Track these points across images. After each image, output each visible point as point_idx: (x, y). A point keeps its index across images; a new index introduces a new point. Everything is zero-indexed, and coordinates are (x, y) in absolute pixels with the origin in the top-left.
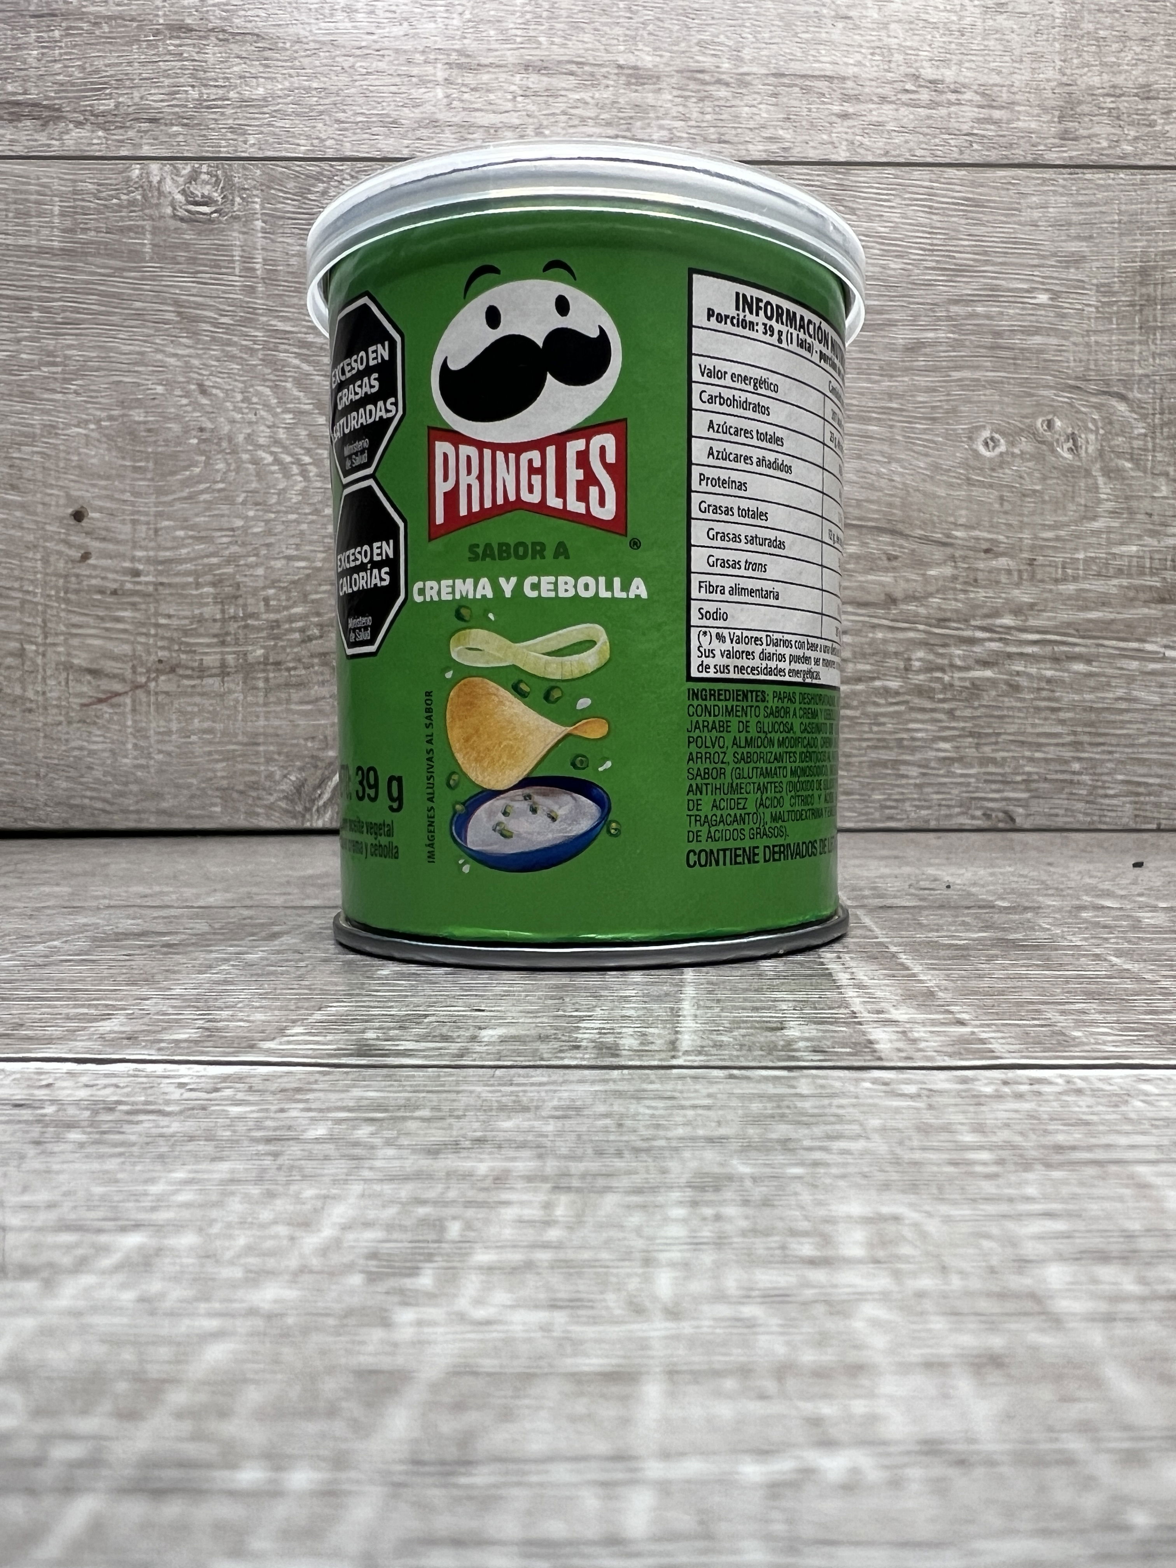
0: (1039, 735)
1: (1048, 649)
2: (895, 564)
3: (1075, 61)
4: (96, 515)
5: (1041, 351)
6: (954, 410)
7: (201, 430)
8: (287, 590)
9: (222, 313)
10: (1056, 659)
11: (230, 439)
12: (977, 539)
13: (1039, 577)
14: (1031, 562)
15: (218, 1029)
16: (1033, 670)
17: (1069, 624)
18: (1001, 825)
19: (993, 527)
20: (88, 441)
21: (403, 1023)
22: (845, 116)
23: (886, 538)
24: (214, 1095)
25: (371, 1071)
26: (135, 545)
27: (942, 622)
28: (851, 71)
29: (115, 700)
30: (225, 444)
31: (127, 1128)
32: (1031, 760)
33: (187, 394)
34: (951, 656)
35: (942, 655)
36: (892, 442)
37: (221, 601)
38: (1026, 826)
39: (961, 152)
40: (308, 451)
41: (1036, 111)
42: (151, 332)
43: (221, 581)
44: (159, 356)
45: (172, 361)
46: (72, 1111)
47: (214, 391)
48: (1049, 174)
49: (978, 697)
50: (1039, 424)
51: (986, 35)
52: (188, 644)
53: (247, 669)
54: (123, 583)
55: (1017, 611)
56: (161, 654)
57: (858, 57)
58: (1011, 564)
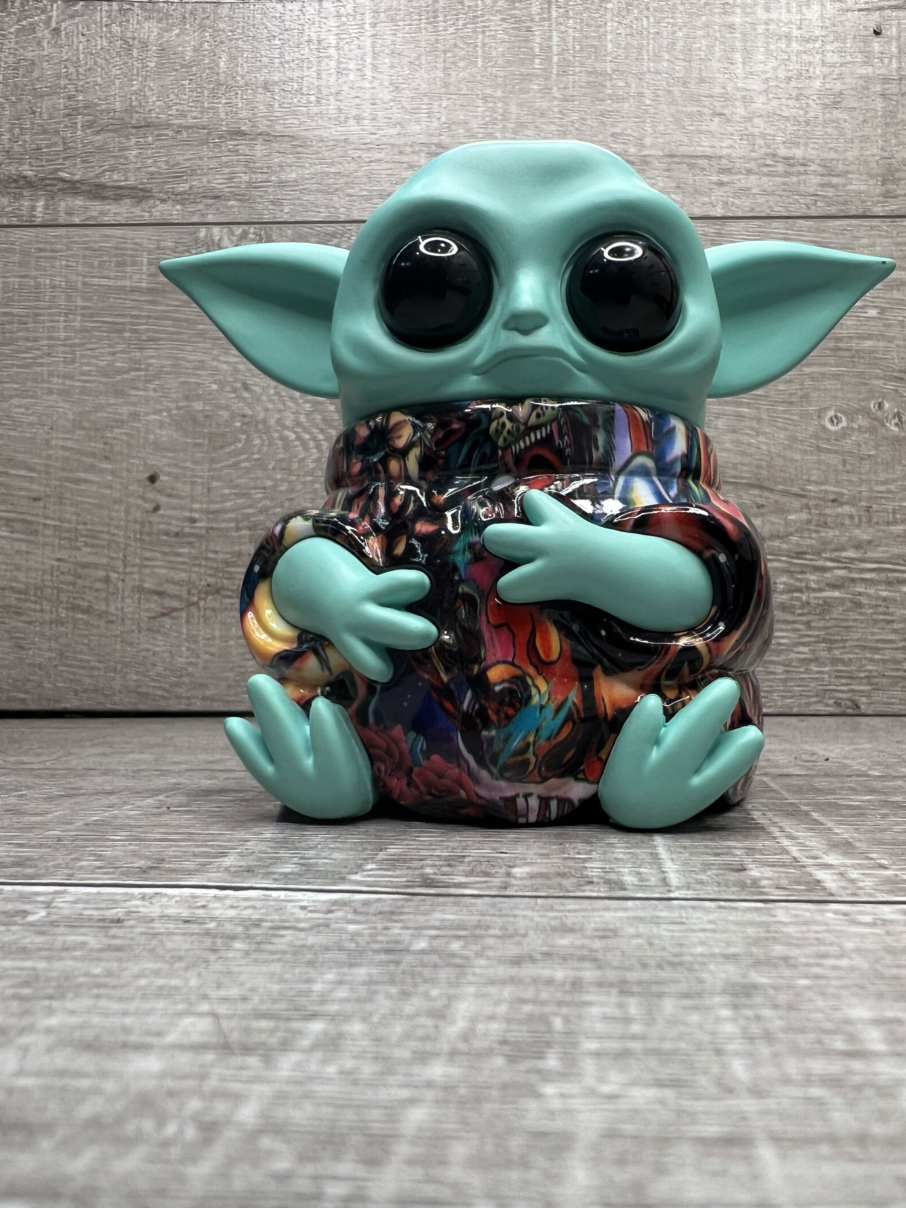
0: (878, 641)
1: (883, 576)
2: (762, 511)
3: (893, 141)
4: (166, 478)
5: (872, 352)
6: (806, 396)
7: (244, 416)
10: (889, 583)
11: (264, 421)
12: (826, 492)
13: (875, 520)
14: (868, 509)
15: (311, 865)
16: (871, 591)
17: (899, 556)
18: (850, 711)
19: (838, 483)
20: (161, 425)
21: (450, 862)
22: (721, 184)
23: (756, 492)
24: (330, 916)
25: (441, 899)
26: (193, 499)
27: (800, 555)
28: (725, 152)
29: (175, 614)
30: (260, 426)
31: (274, 940)
32: (872, 660)
33: (235, 390)
34: (808, 580)
35: (800, 580)
36: (759, 420)
38: (870, 712)
39: (809, 208)
40: (322, 431)
41: (864, 177)
42: (209, 346)
43: (255, 526)
44: (215, 363)
45: (225, 366)
46: (228, 927)
47: (254, 388)
48: (876, 222)
49: (829, 612)
50: (872, 406)
51: (825, 124)
52: (229, 573)
54: (183, 527)
55: (858, 547)
56: (211, 580)
57: (730, 142)
58: (854, 511)
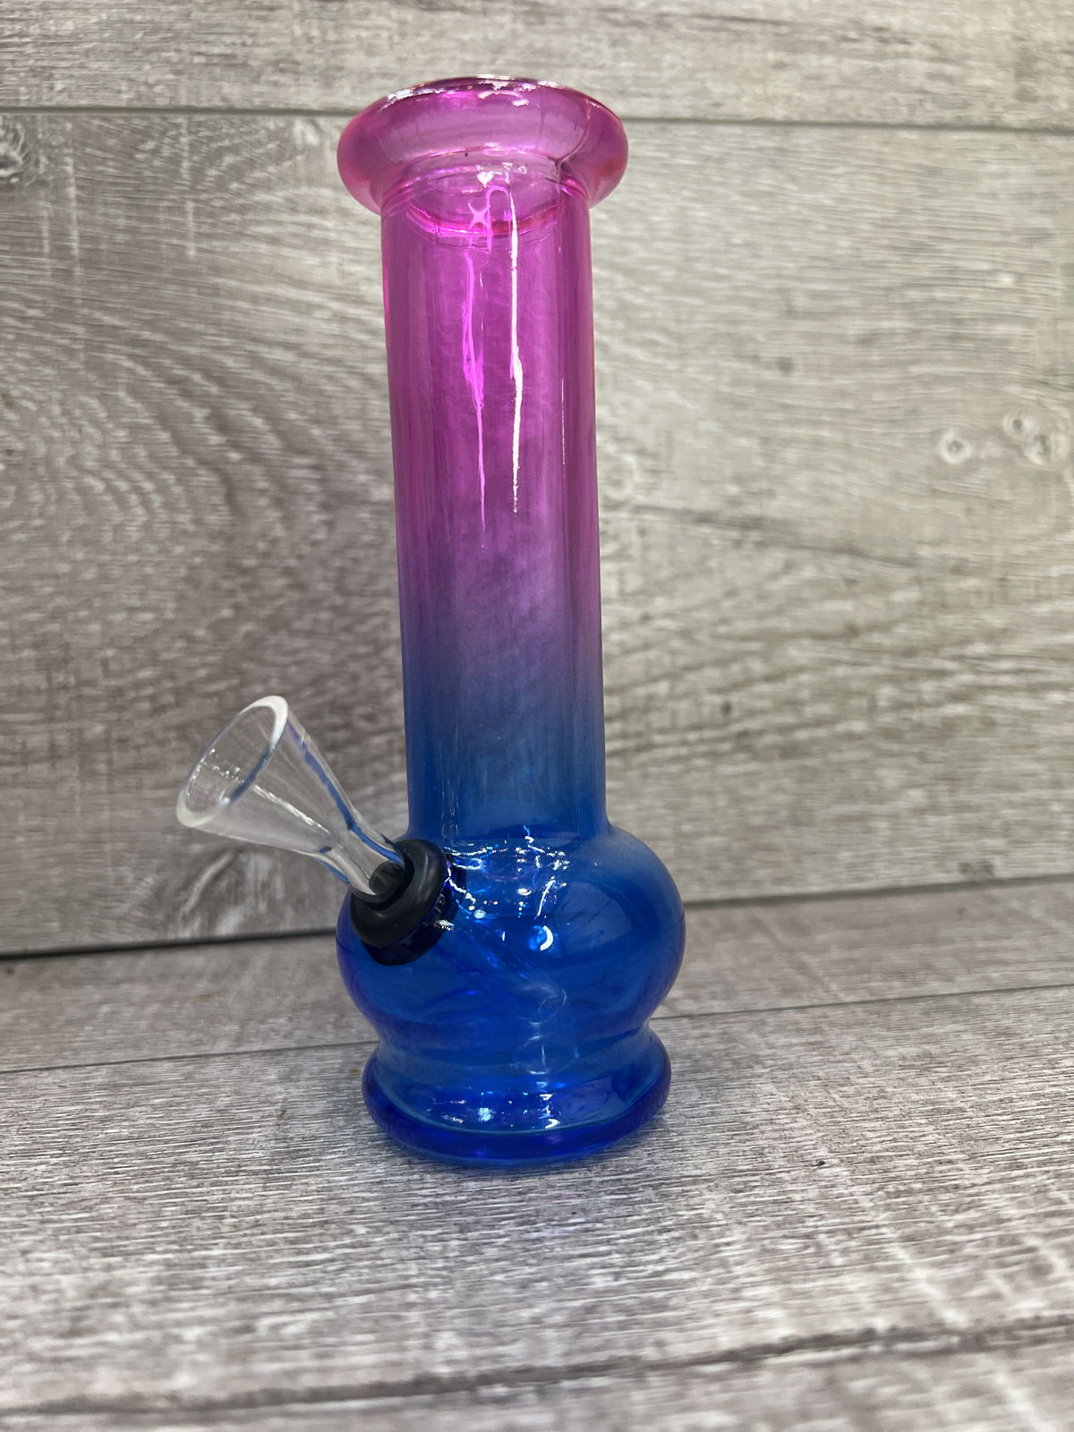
1: (1022, 680)
2: (857, 589)
5: (1004, 341)
6: (914, 411)
7: (10, 452)
8: (129, 649)
9: (29, 304)
10: (1031, 690)
11: (48, 461)
12: (944, 557)
13: (1011, 599)
16: (1009, 704)
17: (1044, 650)
19: (961, 544)
22: (781, 67)
23: (844, 560)
28: (786, 14)
30: (41, 470)
34: (919, 692)
36: (846, 447)
37: (45, 666)
39: (912, 112)
40: (150, 476)
41: (991, 67)
43: (44, 642)
47: (24, 403)
49: (950, 738)
50: (1006, 425)
53: (84, 750)
55: (989, 638)
58: (982, 585)
